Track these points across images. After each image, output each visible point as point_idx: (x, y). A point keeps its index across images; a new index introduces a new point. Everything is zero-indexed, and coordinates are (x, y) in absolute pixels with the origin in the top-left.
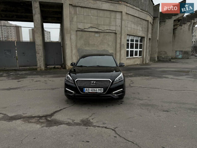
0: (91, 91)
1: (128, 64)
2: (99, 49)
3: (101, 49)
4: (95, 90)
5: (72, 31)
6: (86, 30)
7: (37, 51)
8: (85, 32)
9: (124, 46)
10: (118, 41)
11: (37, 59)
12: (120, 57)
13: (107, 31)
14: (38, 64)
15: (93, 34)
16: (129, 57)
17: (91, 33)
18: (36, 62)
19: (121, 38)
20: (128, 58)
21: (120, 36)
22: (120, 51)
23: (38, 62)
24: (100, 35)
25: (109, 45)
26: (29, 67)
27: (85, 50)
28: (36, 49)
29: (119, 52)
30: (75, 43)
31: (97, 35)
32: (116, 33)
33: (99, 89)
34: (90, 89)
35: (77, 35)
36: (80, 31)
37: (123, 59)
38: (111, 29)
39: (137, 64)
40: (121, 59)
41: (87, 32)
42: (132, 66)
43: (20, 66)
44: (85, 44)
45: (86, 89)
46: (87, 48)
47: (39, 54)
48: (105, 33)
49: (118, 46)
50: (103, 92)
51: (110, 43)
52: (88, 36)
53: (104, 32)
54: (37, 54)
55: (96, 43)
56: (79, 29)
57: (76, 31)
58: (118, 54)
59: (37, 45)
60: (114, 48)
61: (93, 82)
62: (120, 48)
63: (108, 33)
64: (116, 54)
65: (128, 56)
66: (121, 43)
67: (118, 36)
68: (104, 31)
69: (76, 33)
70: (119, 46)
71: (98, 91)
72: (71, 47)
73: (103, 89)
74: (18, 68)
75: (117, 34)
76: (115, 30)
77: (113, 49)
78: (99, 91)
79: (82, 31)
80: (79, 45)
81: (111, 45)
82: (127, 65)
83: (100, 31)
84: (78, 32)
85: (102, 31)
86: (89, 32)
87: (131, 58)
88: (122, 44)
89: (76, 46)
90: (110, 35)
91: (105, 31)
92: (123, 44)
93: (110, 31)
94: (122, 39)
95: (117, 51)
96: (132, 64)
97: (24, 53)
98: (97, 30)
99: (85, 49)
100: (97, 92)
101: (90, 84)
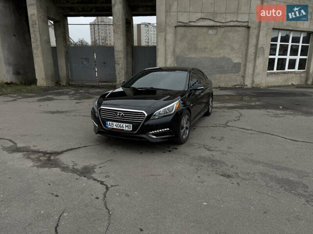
0: (116, 127)
1: (270, 85)
2: (213, 57)
3: (218, 57)
4: (121, 125)
5: (168, 28)
6: (192, 24)
7: (116, 60)
8: (191, 28)
9: (264, 51)
10: (253, 41)
11: (117, 72)
12: (254, 71)
13: (232, 24)
14: (118, 80)
15: (205, 30)
16: (275, 70)
17: (200, 29)
18: (116, 76)
19: (258, 37)
20: (272, 73)
21: (256, 32)
22: (255, 59)
23: (118, 77)
24: (217, 32)
25: (232, 49)
26: (111, 84)
27: (188, 58)
28: (116, 57)
29: (254, 61)
30: (172, 48)
31: (211, 32)
32: (249, 27)
33: (127, 125)
34: (115, 123)
35: (176, 34)
36: (182, 26)
37: (259, 74)
38: (239, 20)
39: (292, 84)
40: (255, 74)
41: (193, 28)
42: (277, 88)
43: (99, 82)
44: (189, 48)
45: (109, 122)
46: (193, 55)
47: (118, 64)
48: (226, 28)
49: (252, 50)
50: (131, 129)
51: (236, 46)
52: (196, 34)
53: (226, 26)
54: (116, 65)
55: (209, 46)
56: (181, 24)
57: (175, 27)
58: (250, 66)
59: (116, 51)
60: (242, 54)
61: (120, 114)
62: (256, 53)
63: (233, 28)
64: (245, 66)
65: (273, 70)
66: (257, 45)
67: (253, 32)
68: (225, 24)
69: (176, 30)
70: (254, 51)
71: (124, 128)
72: (166, 54)
73: (131, 125)
74: (98, 84)
75: (251, 28)
76: (248, 22)
77: (241, 56)
78: (127, 129)
79: (185, 26)
80: (178, 51)
81: (236, 48)
82: (267, 85)
83: (218, 24)
84: (178, 29)
85: (222, 24)
86: (197, 28)
87: (278, 73)
88: (259, 46)
89: (174, 51)
90: (238, 31)
91: (228, 24)
92: (262, 47)
93: (238, 24)
94: (261, 38)
95: (248, 59)
96: (279, 84)
97: (104, 63)
98: (211, 23)
99: (188, 56)
100: (123, 130)
101: (115, 116)
